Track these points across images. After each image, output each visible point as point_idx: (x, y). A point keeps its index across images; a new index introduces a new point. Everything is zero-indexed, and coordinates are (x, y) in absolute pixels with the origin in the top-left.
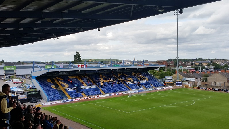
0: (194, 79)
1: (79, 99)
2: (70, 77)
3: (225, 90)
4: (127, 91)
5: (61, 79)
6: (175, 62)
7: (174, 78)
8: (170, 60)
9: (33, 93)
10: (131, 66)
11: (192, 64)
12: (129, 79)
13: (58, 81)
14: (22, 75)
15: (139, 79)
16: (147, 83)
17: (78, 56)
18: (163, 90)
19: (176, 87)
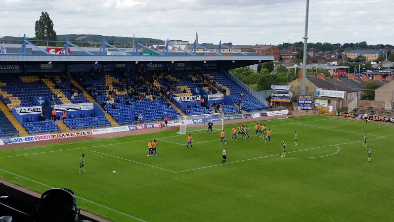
0: (341, 94)
1: (48, 136)
2: (25, 79)
4: (175, 118)
6: (297, 50)
7: (294, 89)
8: (286, 46)
10: (186, 55)
11: (340, 57)
12: (183, 88)
15: (206, 89)
16: (226, 101)
17: (45, 23)
18: (264, 118)
19: (299, 111)
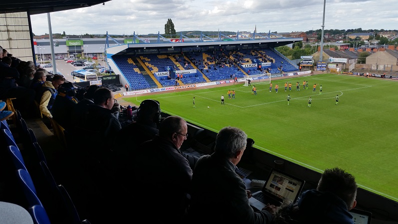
0: (345, 60)
1: (173, 88)
2: (160, 57)
3: (391, 77)
4: (242, 77)
5: (146, 59)
6: (317, 35)
7: (315, 58)
8: (311, 32)
9: (110, 78)
11: (345, 38)
12: (247, 59)
13: (144, 61)
14: (93, 54)
15: (260, 60)
16: (273, 67)
17: (170, 26)
18: (296, 76)
19: (317, 71)
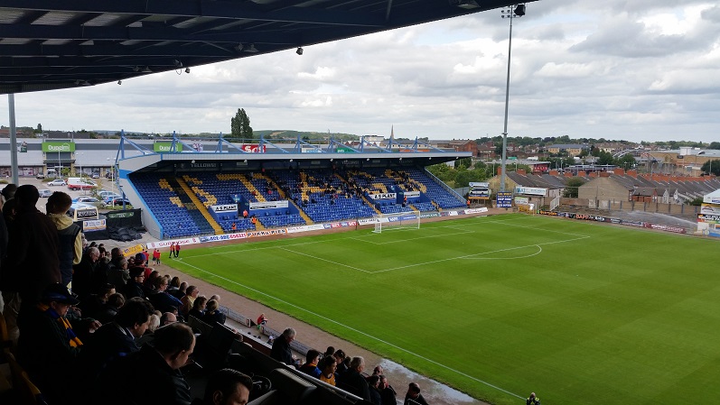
0: (543, 191)
1: (243, 235)
2: (221, 177)
3: (621, 221)
4: (369, 216)
5: (195, 180)
6: (497, 146)
7: (493, 186)
8: (484, 140)
9: (122, 215)
10: (382, 151)
11: (541, 151)
12: (377, 186)
13: (190, 185)
14: (94, 167)
15: (402, 186)
16: (422, 199)
17: (241, 120)
18: (462, 216)
19: (498, 208)
